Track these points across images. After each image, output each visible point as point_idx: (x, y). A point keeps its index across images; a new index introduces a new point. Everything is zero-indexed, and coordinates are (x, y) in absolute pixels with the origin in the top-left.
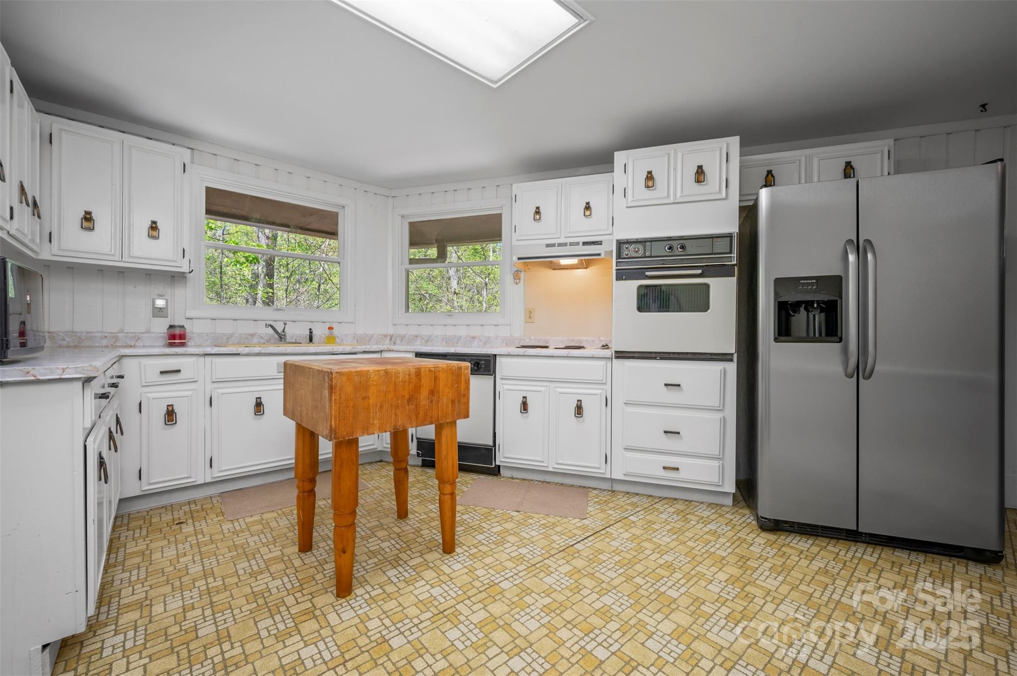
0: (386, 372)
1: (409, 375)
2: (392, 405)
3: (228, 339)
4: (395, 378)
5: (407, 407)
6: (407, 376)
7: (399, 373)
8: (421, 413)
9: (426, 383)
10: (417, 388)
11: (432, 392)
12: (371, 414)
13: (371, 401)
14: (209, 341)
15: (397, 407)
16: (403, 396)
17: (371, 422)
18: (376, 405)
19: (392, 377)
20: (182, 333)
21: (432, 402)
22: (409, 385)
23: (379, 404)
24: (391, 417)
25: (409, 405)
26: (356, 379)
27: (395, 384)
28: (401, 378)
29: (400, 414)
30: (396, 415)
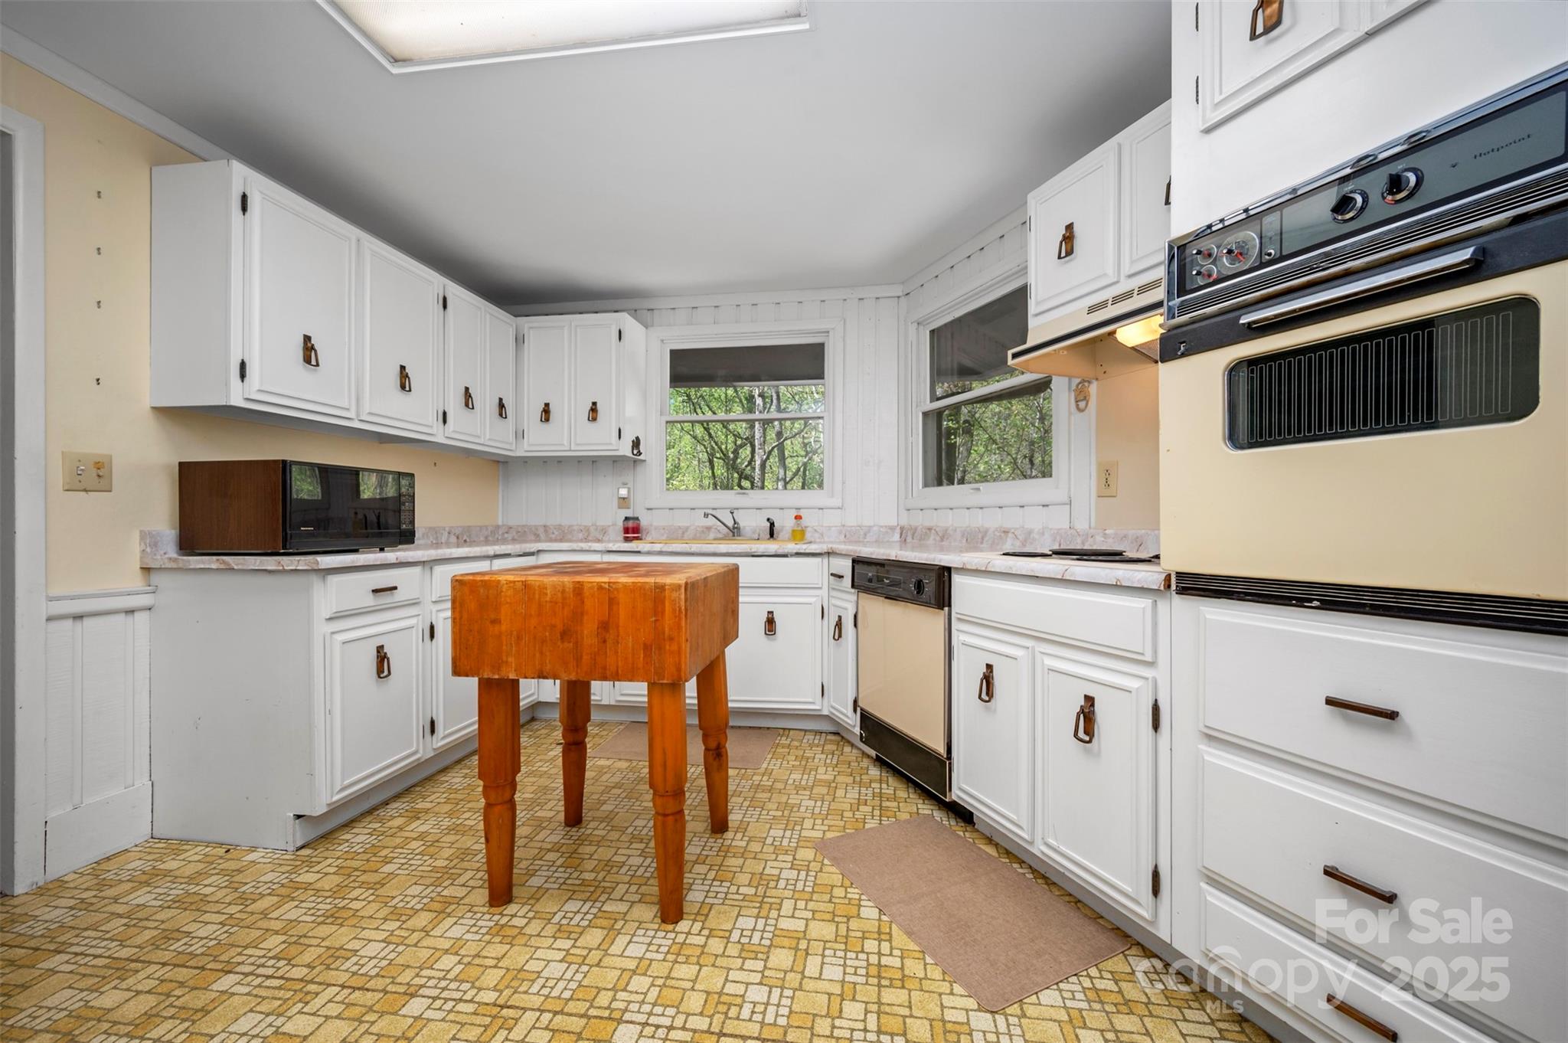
0: (526, 585)
1: (563, 592)
2: (535, 638)
3: (683, 533)
4: (540, 595)
5: (559, 643)
6: (560, 595)
7: (546, 588)
8: (586, 658)
9: (594, 611)
10: (578, 615)
11: (605, 626)
12: (504, 647)
13: (504, 628)
14: (665, 536)
15: (543, 641)
16: (553, 626)
17: (504, 659)
18: (511, 634)
19: (534, 594)
20: (635, 525)
21: (605, 641)
22: (563, 608)
23: (515, 633)
24: (534, 655)
25: (563, 642)
26: (482, 591)
27: (540, 605)
28: (549, 595)
29: (548, 654)
30: (541, 653)
